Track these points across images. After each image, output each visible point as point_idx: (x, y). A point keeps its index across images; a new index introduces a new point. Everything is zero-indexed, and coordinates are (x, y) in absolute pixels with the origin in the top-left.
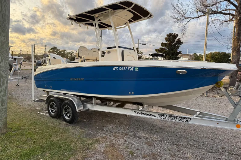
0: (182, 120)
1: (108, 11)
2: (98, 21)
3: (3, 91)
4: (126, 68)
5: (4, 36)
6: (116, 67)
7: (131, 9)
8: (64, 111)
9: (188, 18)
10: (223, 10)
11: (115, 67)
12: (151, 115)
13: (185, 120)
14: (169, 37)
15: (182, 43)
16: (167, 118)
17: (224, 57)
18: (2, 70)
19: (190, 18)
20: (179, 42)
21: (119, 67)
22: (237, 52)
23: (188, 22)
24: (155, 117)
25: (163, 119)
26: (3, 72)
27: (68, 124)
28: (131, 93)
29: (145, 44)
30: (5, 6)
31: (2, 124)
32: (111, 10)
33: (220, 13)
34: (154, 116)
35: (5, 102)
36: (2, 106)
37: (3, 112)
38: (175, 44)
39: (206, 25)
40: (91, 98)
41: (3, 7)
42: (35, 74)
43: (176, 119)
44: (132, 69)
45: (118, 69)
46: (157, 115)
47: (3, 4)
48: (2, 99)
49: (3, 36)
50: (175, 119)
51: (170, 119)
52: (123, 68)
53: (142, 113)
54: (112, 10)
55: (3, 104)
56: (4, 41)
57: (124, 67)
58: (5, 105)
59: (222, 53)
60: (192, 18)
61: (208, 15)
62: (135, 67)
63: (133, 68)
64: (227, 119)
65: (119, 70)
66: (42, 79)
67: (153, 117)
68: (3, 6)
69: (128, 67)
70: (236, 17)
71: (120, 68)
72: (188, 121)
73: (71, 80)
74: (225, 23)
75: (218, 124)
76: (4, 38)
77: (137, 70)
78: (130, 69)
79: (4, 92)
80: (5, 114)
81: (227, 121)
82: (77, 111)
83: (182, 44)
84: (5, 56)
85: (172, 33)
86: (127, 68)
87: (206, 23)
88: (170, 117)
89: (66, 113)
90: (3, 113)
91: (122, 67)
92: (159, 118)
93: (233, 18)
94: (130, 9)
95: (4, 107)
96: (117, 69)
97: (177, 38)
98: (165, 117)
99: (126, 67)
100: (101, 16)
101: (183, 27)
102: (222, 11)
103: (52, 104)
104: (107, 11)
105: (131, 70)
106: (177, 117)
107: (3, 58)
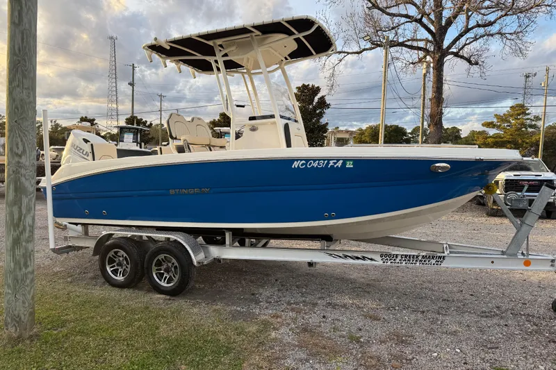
0: (427, 261)
1: (251, 36)
2: (223, 56)
4: (326, 162)
5: (28, 89)
6: (301, 160)
7: (304, 37)
8: (154, 268)
9: (340, 52)
10: (409, 40)
11: (297, 160)
12: (364, 258)
13: (433, 261)
14: (303, 92)
15: (328, 106)
16: (398, 260)
17: (395, 134)
18: (25, 176)
19: (344, 52)
20: (323, 104)
21: (307, 160)
22: (436, 124)
23: (341, 61)
24: (373, 262)
25: (389, 263)
26: (26, 179)
27: (168, 297)
28: (330, 214)
29: (243, 106)
30: (30, 12)
31: (25, 313)
32: (258, 33)
33: (402, 44)
34: (371, 259)
36: (26, 269)
37: (28, 281)
38: (315, 108)
39: (383, 70)
40: (221, 232)
41: (24, 14)
42: (53, 183)
43: (416, 261)
44: (339, 164)
45: (306, 164)
46: (377, 257)
47: (24, 6)
49: (26, 89)
50: (414, 262)
51: (404, 262)
52: (318, 163)
53: (346, 257)
54: (260, 34)
55: (29, 263)
56: (28, 101)
57: (319, 160)
59: (391, 126)
60: (348, 53)
61: (387, 48)
62: (345, 160)
63: (341, 162)
64: (503, 253)
65: (306, 166)
66: (71, 195)
67: (369, 262)
68: (25, 9)
69: (329, 160)
70: (432, 55)
71: (311, 163)
72: (440, 263)
73: (172, 192)
74: (411, 65)
75: (493, 262)
76: (29, 93)
77: (349, 165)
78: (335, 163)
79: (30, 231)
80: (31, 288)
81: (505, 256)
82: (195, 264)
83: (329, 108)
84: (31, 138)
85: (306, 84)
86: (328, 163)
87: (383, 64)
88: (403, 259)
89: (160, 273)
91: (315, 161)
92: (381, 262)
93: (425, 57)
94: (301, 36)
96: (302, 165)
97: (319, 95)
98: (394, 260)
99: (324, 160)
100: (230, 46)
101: (331, 71)
102: (406, 41)
103: (113, 253)
104: (248, 35)
105: (335, 166)
106: (417, 257)
107: (26, 145)
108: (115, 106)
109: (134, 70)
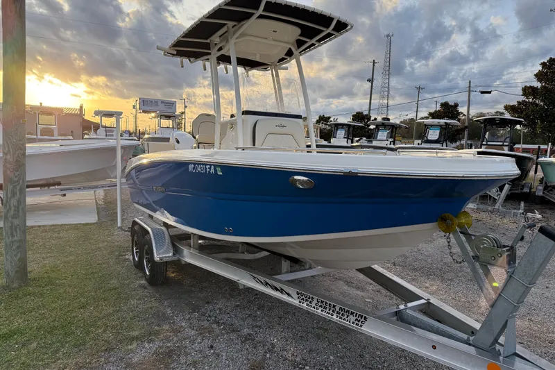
0: (345, 317)
1: (229, 27)
3: (13, 208)
12: (282, 290)
13: (353, 318)
16: (313, 305)
24: (289, 298)
25: (305, 305)
28: (229, 229)
32: (230, 24)
34: (288, 294)
35: (18, 230)
36: (12, 237)
37: (14, 247)
43: (333, 311)
45: (195, 168)
46: (294, 294)
48: (12, 223)
50: (331, 312)
51: (320, 309)
53: (267, 284)
54: (235, 23)
55: (14, 233)
58: (18, 235)
67: (285, 297)
72: (360, 323)
77: (219, 172)
78: (210, 169)
79: (15, 210)
80: (18, 253)
82: (154, 258)
88: (320, 304)
90: (14, 250)
92: (297, 302)
95: (16, 238)
98: (310, 302)
104: (224, 29)
106: (334, 306)
108: (385, 101)
109: (374, 65)
